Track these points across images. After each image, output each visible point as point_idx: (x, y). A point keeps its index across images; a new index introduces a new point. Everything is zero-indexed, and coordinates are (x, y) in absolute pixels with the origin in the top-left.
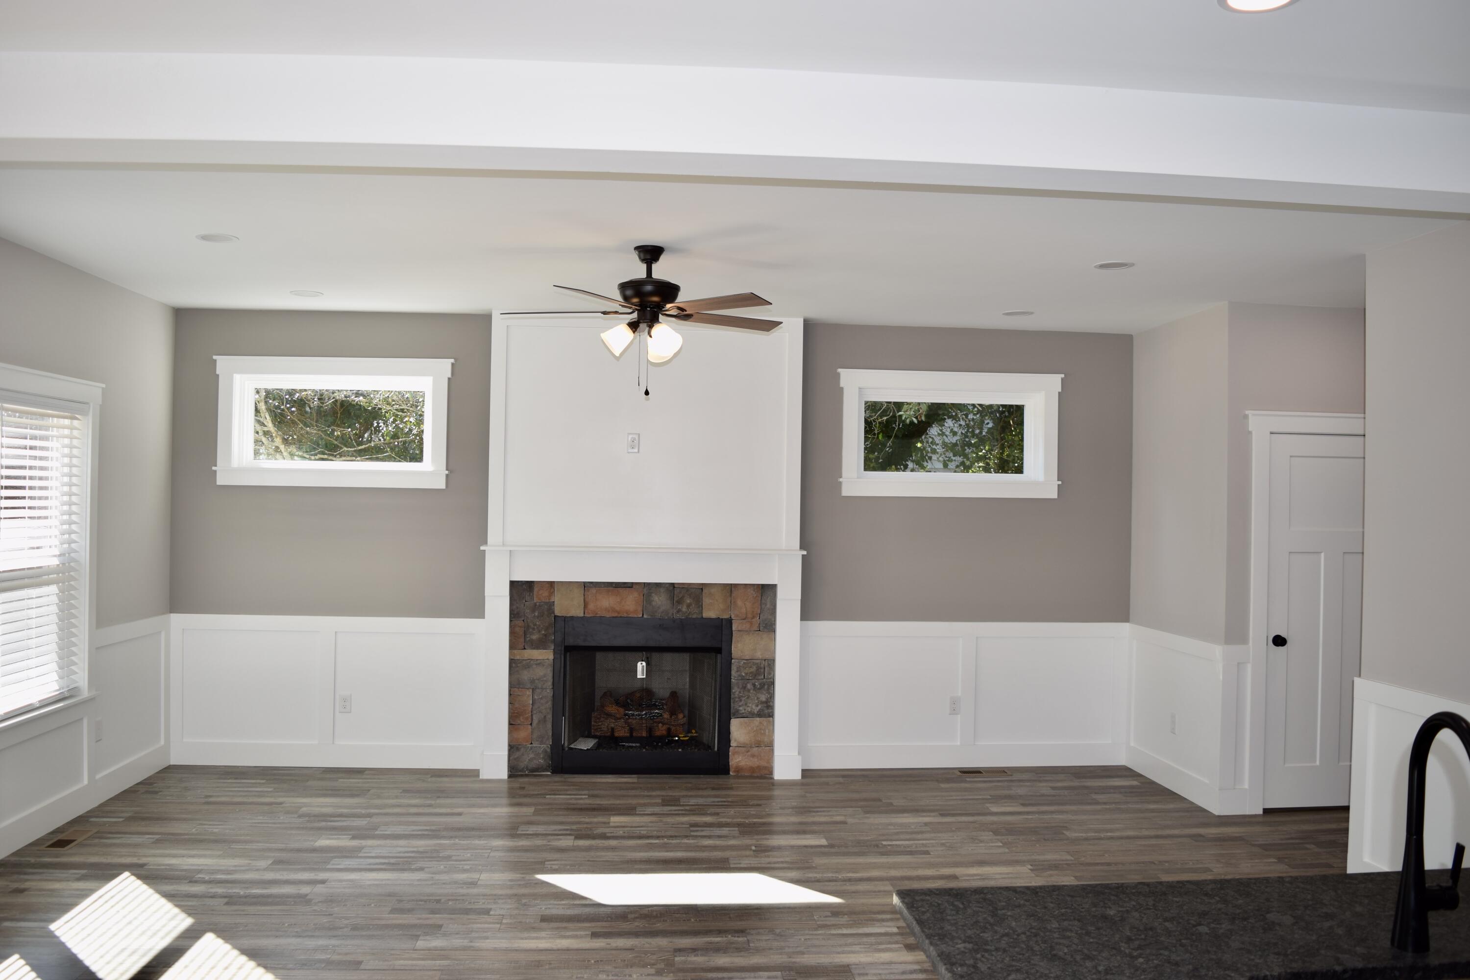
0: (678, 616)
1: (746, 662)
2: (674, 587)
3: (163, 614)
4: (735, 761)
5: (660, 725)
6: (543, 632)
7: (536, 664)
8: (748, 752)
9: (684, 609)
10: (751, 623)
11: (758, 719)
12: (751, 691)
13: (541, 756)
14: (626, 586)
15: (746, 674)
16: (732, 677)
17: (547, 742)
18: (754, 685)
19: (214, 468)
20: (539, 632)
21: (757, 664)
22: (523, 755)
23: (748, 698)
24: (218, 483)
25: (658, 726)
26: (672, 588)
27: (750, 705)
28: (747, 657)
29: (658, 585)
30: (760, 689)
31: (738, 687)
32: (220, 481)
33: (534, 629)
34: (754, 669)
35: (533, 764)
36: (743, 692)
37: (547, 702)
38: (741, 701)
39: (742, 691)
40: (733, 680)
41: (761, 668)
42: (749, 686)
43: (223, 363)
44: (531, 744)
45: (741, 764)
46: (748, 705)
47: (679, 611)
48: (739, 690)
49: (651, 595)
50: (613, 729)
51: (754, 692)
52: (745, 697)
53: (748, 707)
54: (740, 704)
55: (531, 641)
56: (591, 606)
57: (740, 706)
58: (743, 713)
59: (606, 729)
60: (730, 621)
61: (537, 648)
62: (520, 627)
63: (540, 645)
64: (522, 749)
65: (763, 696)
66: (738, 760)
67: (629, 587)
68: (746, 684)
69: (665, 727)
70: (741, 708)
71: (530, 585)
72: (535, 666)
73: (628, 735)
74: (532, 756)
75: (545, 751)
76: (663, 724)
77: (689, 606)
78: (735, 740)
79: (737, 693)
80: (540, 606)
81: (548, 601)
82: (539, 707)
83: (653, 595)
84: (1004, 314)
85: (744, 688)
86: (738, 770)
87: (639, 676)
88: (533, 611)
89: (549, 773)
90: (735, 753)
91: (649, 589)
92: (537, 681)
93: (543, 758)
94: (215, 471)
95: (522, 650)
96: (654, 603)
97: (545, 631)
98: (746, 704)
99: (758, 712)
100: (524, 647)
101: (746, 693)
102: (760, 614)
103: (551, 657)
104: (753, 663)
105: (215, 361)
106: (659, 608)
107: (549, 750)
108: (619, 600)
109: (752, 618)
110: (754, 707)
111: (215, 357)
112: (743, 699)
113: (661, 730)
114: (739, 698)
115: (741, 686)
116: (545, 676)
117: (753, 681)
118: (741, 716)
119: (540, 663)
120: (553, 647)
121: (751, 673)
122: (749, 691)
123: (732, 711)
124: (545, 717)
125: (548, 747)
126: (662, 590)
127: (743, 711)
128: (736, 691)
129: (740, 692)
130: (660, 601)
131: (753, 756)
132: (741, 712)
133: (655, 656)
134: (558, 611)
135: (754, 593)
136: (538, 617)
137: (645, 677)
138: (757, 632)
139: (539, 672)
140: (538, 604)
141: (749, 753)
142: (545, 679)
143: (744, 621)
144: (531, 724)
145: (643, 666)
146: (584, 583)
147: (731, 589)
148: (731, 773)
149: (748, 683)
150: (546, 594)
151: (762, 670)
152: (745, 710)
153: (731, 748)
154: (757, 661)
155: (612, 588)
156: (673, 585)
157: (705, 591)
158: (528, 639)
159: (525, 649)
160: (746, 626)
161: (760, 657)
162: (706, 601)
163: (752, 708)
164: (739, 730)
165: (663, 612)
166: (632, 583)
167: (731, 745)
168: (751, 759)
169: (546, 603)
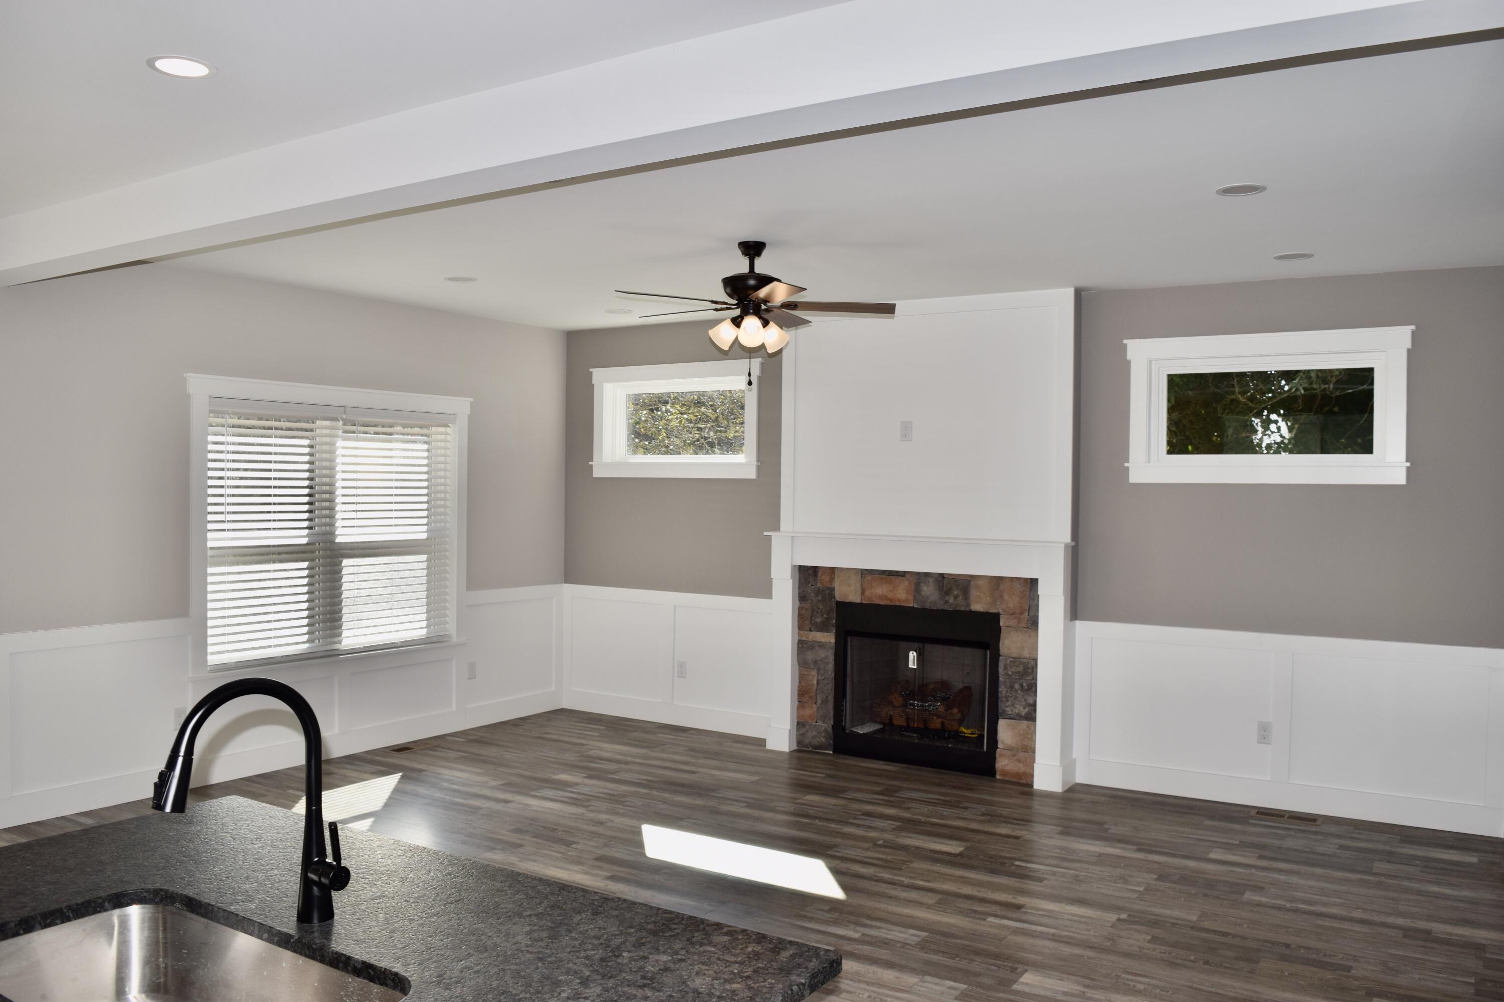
0: (946, 607)
1: (1012, 660)
2: (944, 578)
3: (557, 583)
4: (1001, 764)
5: (935, 717)
6: (825, 616)
7: (819, 646)
8: (1014, 756)
9: (951, 600)
10: (1019, 620)
11: (1025, 722)
12: (1019, 692)
13: (823, 735)
14: (898, 574)
15: (1013, 673)
16: (1000, 675)
17: (829, 722)
18: (1022, 686)
19: (590, 463)
20: (822, 615)
21: (1024, 663)
22: (807, 731)
23: (1015, 699)
24: (595, 475)
25: (932, 719)
26: (940, 578)
27: (1018, 706)
28: (1014, 655)
29: (927, 575)
30: (1027, 690)
31: (1006, 687)
32: (596, 474)
33: (817, 612)
34: (1021, 669)
35: (816, 742)
36: (1011, 692)
37: (828, 684)
38: (1008, 701)
39: (1009, 690)
40: (1001, 679)
41: (1028, 668)
42: (1017, 686)
43: (598, 374)
44: (816, 722)
45: (1007, 768)
46: (1015, 706)
47: (947, 602)
48: (1006, 689)
49: (920, 585)
50: (891, 716)
51: (1022, 693)
52: (1012, 697)
53: (1016, 708)
54: (1008, 704)
55: (816, 624)
56: (867, 593)
57: (1007, 707)
58: (1010, 714)
59: (884, 716)
60: (996, 617)
61: (821, 630)
62: (807, 609)
63: (823, 628)
64: (808, 727)
65: (1031, 698)
66: (1003, 763)
67: (902, 576)
68: (1013, 684)
69: (939, 720)
70: (1008, 709)
71: (815, 570)
72: (817, 648)
73: (905, 724)
74: (814, 733)
75: (826, 731)
76: (938, 717)
77: (956, 597)
78: (1002, 742)
79: (1004, 692)
80: (823, 590)
81: (829, 586)
82: (822, 688)
83: (922, 584)
84: (1275, 258)
85: (1012, 687)
86: (1004, 773)
87: (911, 666)
88: (817, 595)
89: (831, 752)
90: (1002, 755)
91: (920, 578)
92: (819, 662)
93: (825, 737)
94: (592, 465)
95: (808, 632)
96: (923, 593)
97: (827, 615)
98: (1013, 705)
99: (1025, 715)
100: (810, 628)
101: (1013, 693)
102: (1029, 610)
103: (833, 640)
104: (1020, 662)
105: (592, 372)
106: (928, 598)
107: (830, 730)
108: (891, 588)
109: (1021, 614)
110: (1021, 709)
111: (591, 370)
112: (1010, 699)
113: (936, 723)
114: (1006, 698)
115: (1008, 686)
116: (826, 658)
117: (1021, 681)
118: (1008, 717)
119: (822, 646)
120: (834, 631)
121: (1018, 672)
122: (1016, 691)
123: (1000, 711)
124: (827, 697)
125: (829, 727)
126: (931, 580)
127: (1010, 712)
128: (1003, 690)
129: (1007, 692)
130: (929, 591)
131: (1019, 761)
132: (1008, 713)
133: (928, 647)
134: (839, 596)
135: (1020, 587)
136: (821, 601)
137: (915, 667)
138: (1025, 629)
139: (822, 654)
140: (821, 588)
141: (1015, 758)
142: (826, 661)
143: (1012, 617)
144: (816, 703)
145: (914, 656)
146: (862, 570)
147: (997, 582)
148: (998, 777)
149: (1015, 682)
150: (827, 579)
151: (1030, 671)
152: (1012, 711)
153: (998, 750)
154: (1025, 660)
155: (885, 576)
156: (942, 575)
157: (972, 583)
158: (813, 621)
159: (811, 631)
160: (1013, 622)
161: (1027, 656)
162: (973, 593)
163: (1019, 710)
164: (1006, 732)
165: (931, 602)
166: (905, 572)
167: (999, 746)
168: (1017, 764)
169: (829, 588)
